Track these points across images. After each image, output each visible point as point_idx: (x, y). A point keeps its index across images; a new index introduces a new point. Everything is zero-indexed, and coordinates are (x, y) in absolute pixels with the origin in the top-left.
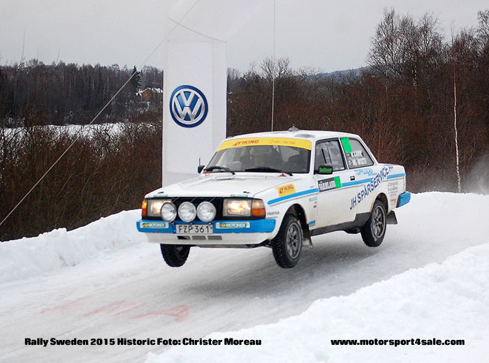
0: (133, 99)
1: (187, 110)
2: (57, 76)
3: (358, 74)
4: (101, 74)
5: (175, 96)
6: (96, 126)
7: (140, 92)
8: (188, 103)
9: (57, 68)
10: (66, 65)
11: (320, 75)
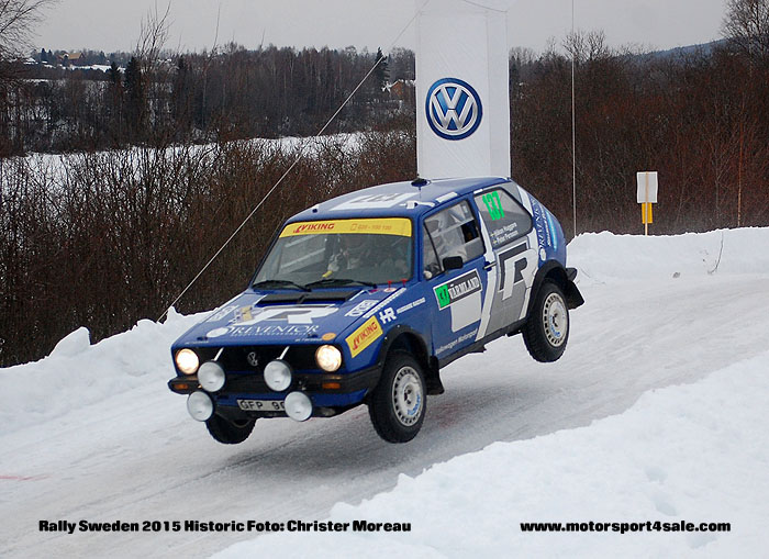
0: (377, 96)
1: (451, 114)
2: (265, 66)
3: (708, 52)
4: (329, 61)
5: (433, 95)
6: (322, 139)
7: (389, 86)
8: (452, 104)
9: (264, 54)
10: (279, 49)
11: (652, 54)
